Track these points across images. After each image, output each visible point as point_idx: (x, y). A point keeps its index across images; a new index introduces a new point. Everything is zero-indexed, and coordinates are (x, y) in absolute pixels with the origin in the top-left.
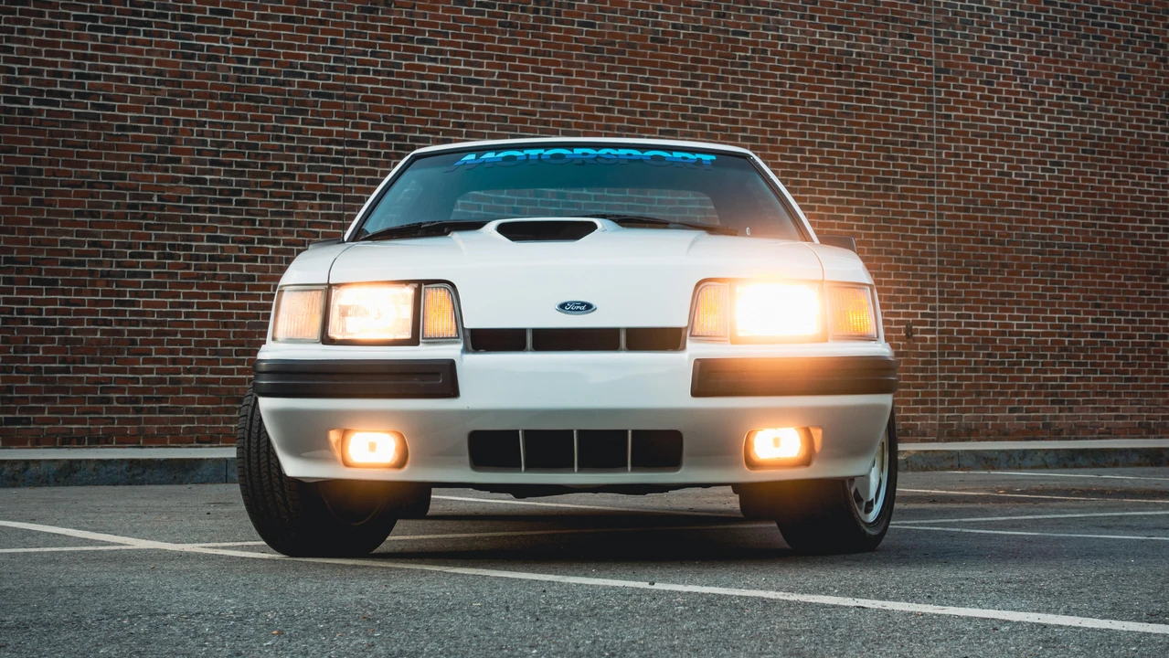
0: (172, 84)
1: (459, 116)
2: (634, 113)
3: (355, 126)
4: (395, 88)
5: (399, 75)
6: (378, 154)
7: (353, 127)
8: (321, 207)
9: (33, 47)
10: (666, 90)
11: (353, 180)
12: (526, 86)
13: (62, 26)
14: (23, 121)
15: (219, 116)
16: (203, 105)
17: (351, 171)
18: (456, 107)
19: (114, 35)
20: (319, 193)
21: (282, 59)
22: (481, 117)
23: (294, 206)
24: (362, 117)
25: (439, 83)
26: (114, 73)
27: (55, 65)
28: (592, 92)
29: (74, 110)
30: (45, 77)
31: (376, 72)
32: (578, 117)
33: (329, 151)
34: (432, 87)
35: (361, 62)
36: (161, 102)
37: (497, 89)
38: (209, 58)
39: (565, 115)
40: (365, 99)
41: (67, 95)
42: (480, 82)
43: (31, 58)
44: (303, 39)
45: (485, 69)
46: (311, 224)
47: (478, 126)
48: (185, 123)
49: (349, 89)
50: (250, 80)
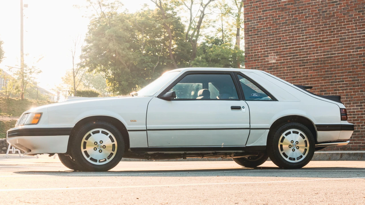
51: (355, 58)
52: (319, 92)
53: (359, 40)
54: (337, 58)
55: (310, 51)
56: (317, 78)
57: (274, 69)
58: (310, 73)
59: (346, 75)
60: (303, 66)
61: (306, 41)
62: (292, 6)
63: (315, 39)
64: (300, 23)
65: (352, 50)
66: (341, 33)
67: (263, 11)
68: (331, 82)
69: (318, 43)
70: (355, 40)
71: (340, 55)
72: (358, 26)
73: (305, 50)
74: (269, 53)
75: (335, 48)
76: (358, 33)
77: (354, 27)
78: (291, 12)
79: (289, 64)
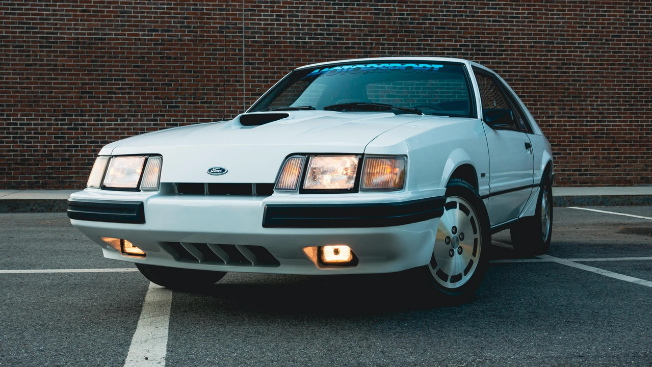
0: (370, 27)
1: (507, 34)
2: (598, 28)
3: (456, 41)
4: (475, 23)
5: (477, 16)
6: (467, 54)
9: (307, 14)
10: (616, 16)
12: (542, 18)
13: (320, 4)
14: (303, 47)
15: (391, 40)
16: (384, 35)
18: (505, 30)
19: (343, 6)
21: (421, 12)
22: (519, 34)
24: (459, 37)
25: (497, 19)
26: (343, 24)
27: (317, 21)
28: (576, 19)
29: (326, 41)
30: (313, 27)
31: (466, 16)
32: (569, 31)
34: (494, 21)
35: (458, 12)
36: (364, 35)
37: (526, 20)
38: (387, 14)
39: (561, 31)
40: (460, 29)
41: (322, 34)
42: (518, 18)
43: (307, 19)
45: (520, 11)
47: (516, 38)
48: (376, 44)
49: (453, 24)
50: (406, 23)
51: (147, 45)
52: (78, 93)
53: (155, 17)
54: (114, 42)
55: (61, 24)
56: (75, 70)
58: (61, 61)
59: (129, 71)
60: (47, 47)
61: (55, 6)
63: (73, 6)
65: (142, 33)
66: (121, 3)
68: (102, 80)
69: (78, 13)
70: (147, 17)
71: (120, 37)
73: (52, 22)
75: (111, 25)
76: (153, 6)
79: (19, 42)
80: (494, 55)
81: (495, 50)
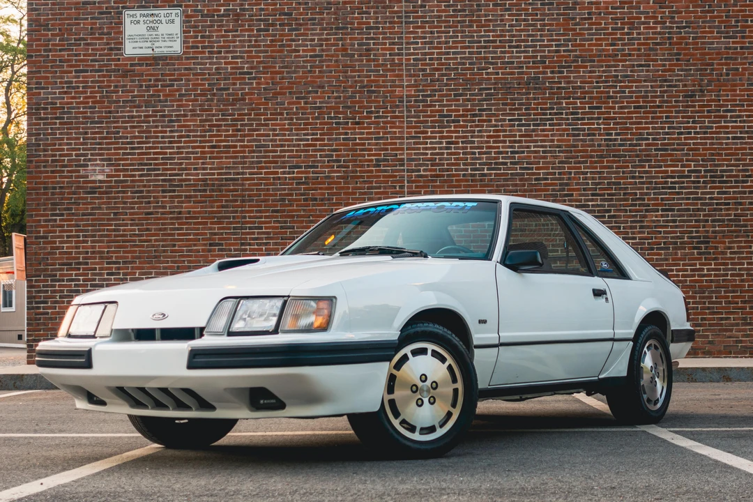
0: (567, 152)
3: (682, 166)
4: (708, 141)
5: (711, 133)
6: (699, 182)
7: (681, 167)
8: (662, 216)
9: (486, 139)
11: (683, 199)
13: (502, 126)
14: (481, 180)
15: (596, 168)
16: (586, 162)
17: (682, 193)
19: (532, 127)
20: (660, 208)
21: (634, 131)
23: (645, 216)
24: (687, 160)
25: (739, 135)
26: (532, 149)
27: (498, 147)
29: (510, 172)
30: (493, 155)
31: (695, 133)
33: (666, 183)
34: (734, 138)
35: (685, 128)
36: (560, 163)
38: (589, 135)
40: (689, 150)
41: (506, 164)
43: (485, 145)
44: (648, 118)
46: (656, 227)
48: (575, 173)
49: (678, 144)
50: (614, 145)
51: (288, 185)
52: (205, 245)
53: (297, 151)
54: (248, 182)
55: (187, 164)
56: (202, 218)
57: (100, 193)
58: (186, 207)
59: (266, 217)
60: (170, 191)
61: (180, 142)
62: (149, 70)
63: (201, 142)
64: (166, 106)
65: (282, 170)
66: (257, 135)
67: (76, 71)
68: (234, 228)
69: (207, 149)
70: (288, 151)
71: (255, 176)
72: (294, 124)
73: (176, 161)
74: (90, 160)
75: (245, 163)
76: (294, 137)
77: (287, 127)
78: (145, 81)
79: (139, 186)
80: (736, 182)
81: (737, 176)
